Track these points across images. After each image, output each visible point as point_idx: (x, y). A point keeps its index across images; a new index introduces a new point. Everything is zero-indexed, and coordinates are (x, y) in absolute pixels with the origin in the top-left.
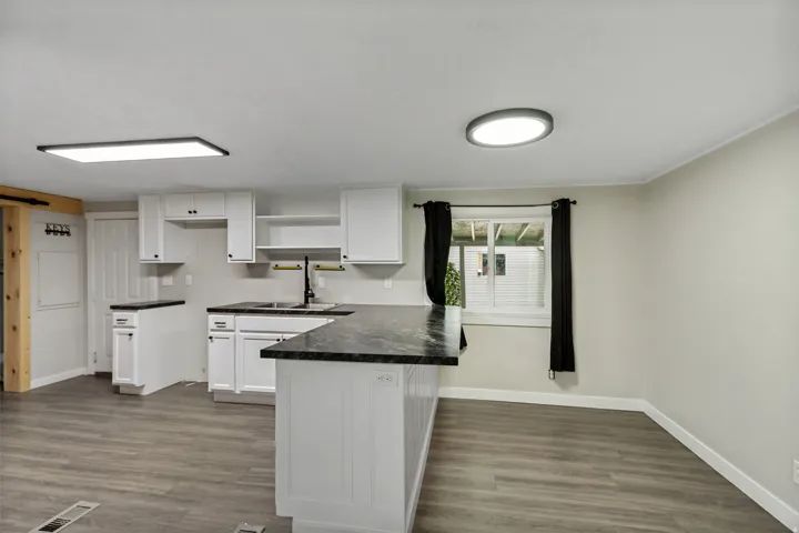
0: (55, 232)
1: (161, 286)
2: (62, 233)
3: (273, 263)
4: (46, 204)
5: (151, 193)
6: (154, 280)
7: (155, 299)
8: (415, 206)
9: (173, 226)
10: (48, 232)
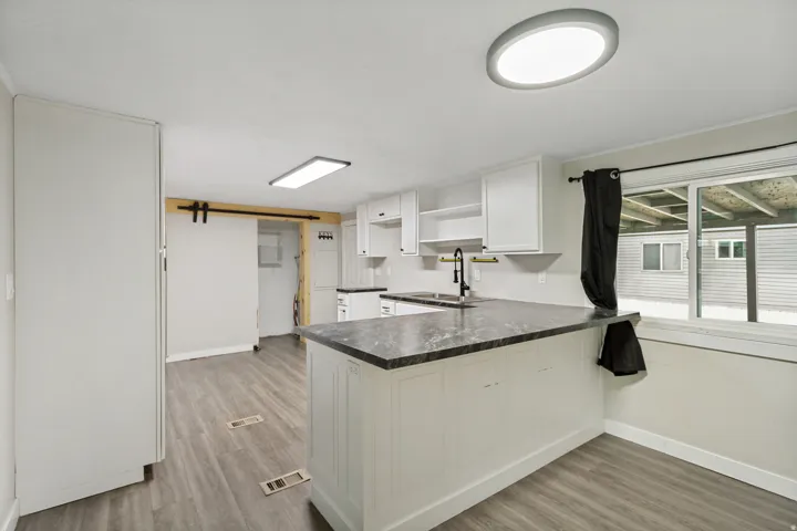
0: (324, 237)
1: (376, 276)
2: (328, 237)
3: (440, 256)
4: (318, 218)
5: (361, 203)
6: (371, 270)
7: (372, 286)
8: (571, 180)
9: (376, 227)
10: (320, 237)
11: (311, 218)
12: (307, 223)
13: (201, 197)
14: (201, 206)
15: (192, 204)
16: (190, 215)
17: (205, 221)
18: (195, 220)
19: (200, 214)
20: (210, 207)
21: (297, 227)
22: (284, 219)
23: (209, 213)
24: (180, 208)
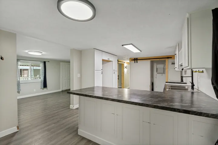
0: (174, 64)
4: (171, 58)
10: (172, 64)
11: (168, 58)
12: (167, 60)
13: (136, 57)
14: (136, 59)
15: (134, 59)
16: (134, 61)
17: (137, 63)
18: (135, 63)
19: (136, 61)
20: (138, 59)
21: (165, 61)
22: (158, 59)
23: (138, 61)
24: (132, 60)
